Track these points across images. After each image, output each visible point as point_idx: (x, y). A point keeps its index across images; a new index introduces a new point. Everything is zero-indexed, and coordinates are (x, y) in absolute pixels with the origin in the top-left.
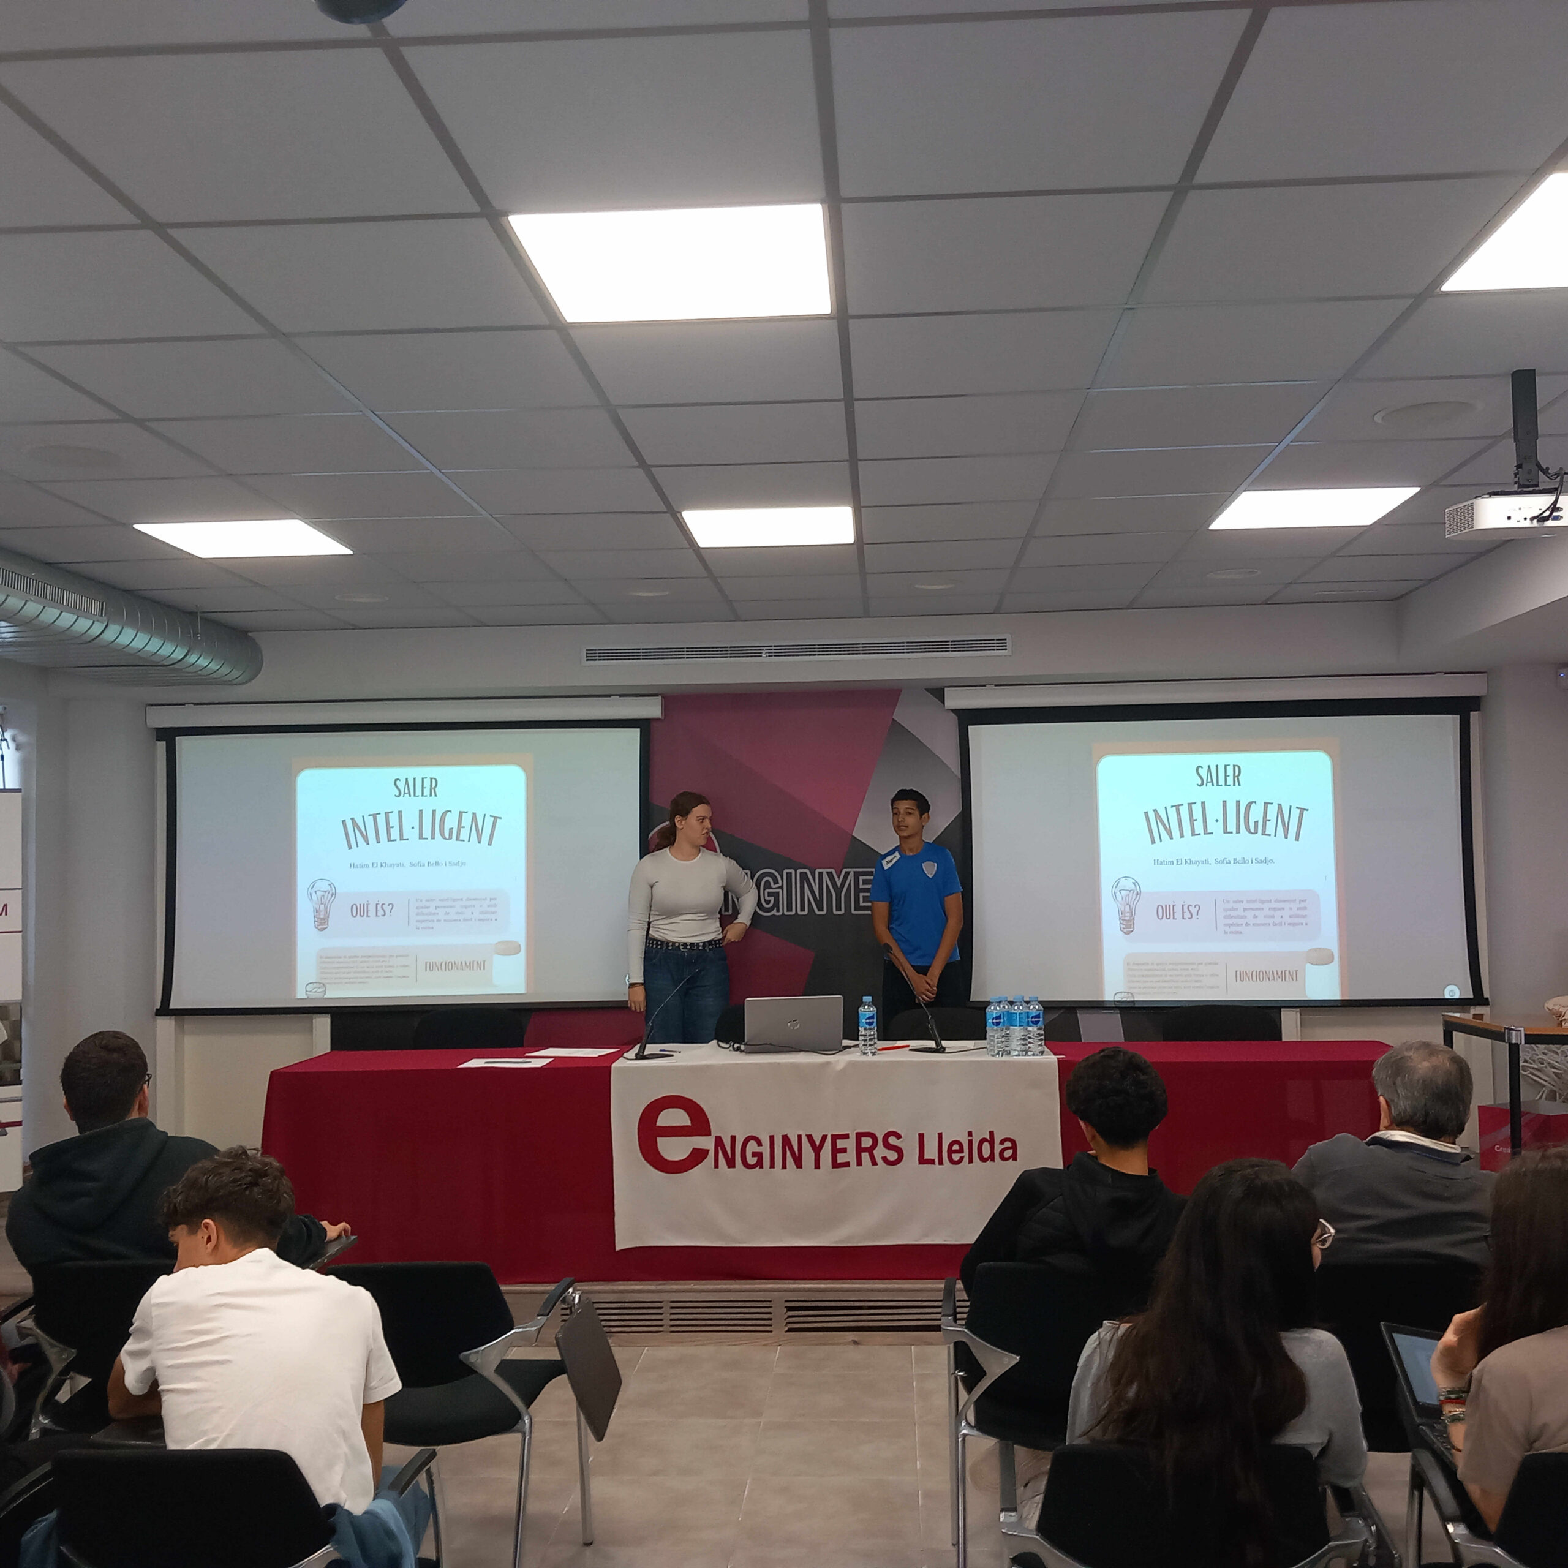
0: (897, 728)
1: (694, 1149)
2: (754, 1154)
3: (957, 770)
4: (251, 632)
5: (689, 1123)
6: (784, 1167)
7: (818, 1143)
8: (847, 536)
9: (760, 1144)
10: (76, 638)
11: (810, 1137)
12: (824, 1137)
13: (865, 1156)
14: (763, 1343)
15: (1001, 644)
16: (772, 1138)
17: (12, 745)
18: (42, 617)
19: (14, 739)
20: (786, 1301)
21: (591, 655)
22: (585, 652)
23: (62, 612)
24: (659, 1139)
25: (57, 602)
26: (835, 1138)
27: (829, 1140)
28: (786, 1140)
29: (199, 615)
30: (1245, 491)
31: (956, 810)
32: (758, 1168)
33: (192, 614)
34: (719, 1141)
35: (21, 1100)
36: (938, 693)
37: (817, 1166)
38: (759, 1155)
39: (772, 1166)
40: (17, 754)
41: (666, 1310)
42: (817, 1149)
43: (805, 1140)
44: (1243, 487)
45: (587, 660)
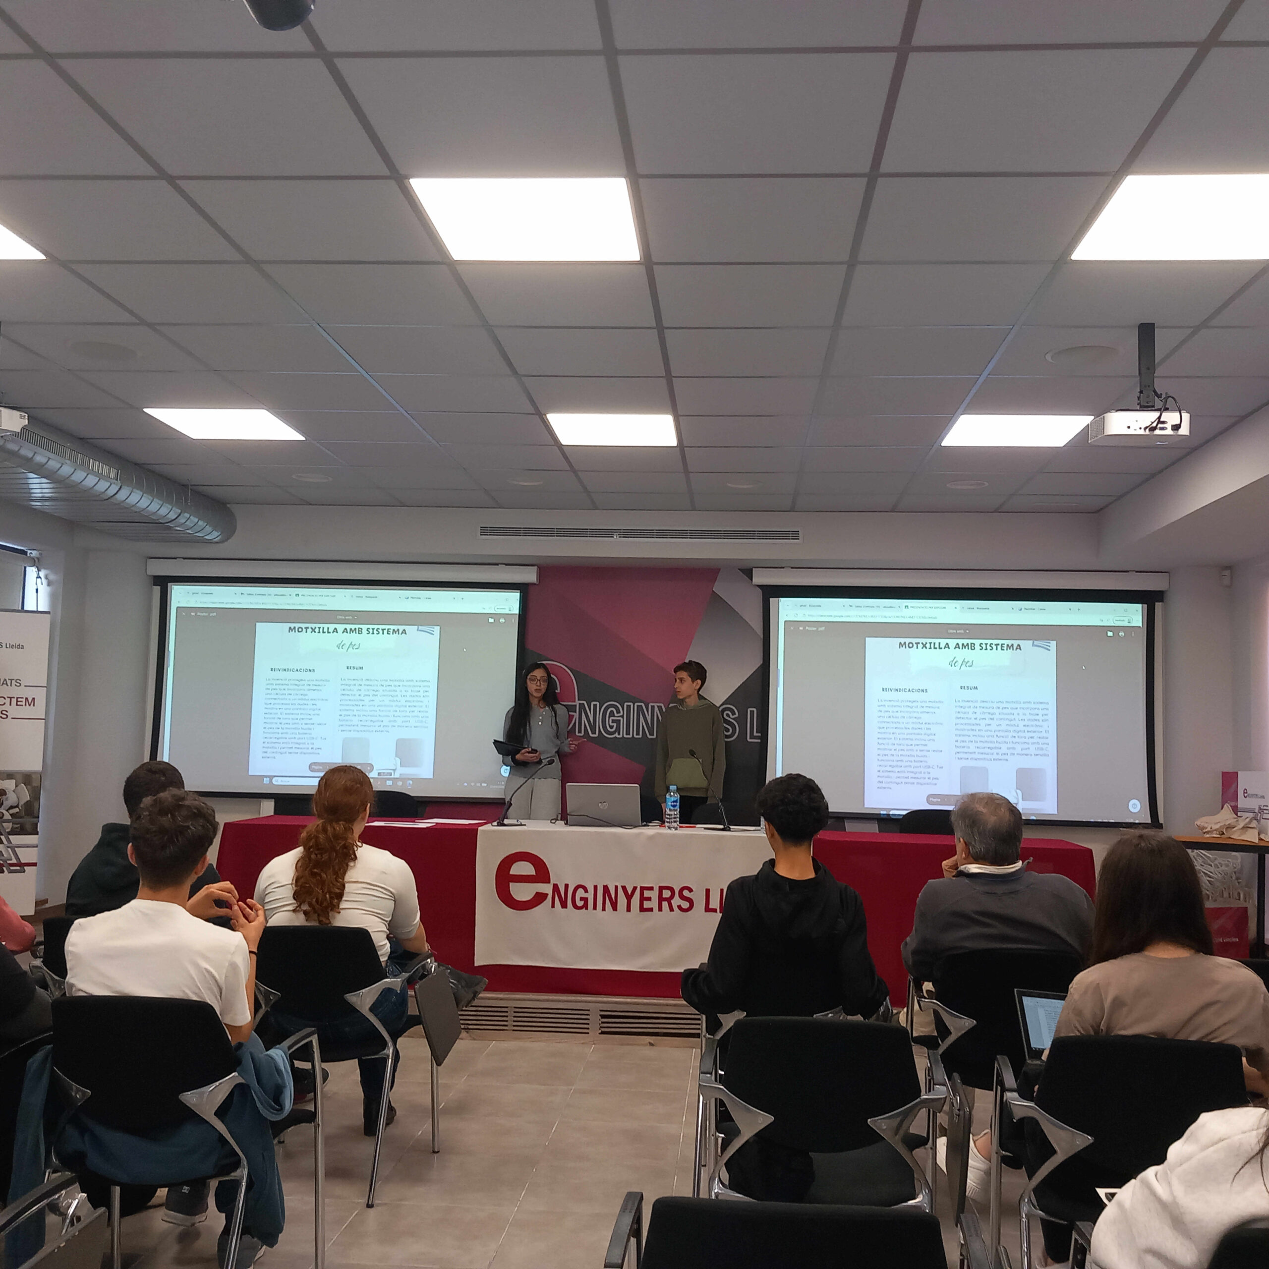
0: (716, 597)
1: (537, 893)
2: (582, 899)
3: (759, 631)
4: (229, 504)
5: (534, 873)
6: (604, 909)
7: (630, 892)
8: (671, 440)
9: (586, 891)
10: (97, 496)
11: (624, 888)
12: (635, 888)
13: (665, 904)
14: (582, 1042)
15: (795, 535)
16: (596, 887)
17: (45, 582)
18: (73, 478)
19: (46, 578)
20: (601, 1011)
21: (485, 531)
22: (480, 529)
23: (88, 475)
24: (511, 884)
25: (83, 466)
26: (643, 889)
27: (638, 891)
28: (606, 889)
29: (190, 487)
30: (962, 414)
31: (758, 662)
32: (584, 909)
33: (185, 486)
34: (556, 888)
35: (37, 847)
36: (748, 573)
37: (629, 910)
38: (585, 900)
39: (595, 908)
40: (48, 589)
41: (511, 1013)
42: (629, 897)
43: (620, 890)
44: (960, 411)
45: (481, 535)
